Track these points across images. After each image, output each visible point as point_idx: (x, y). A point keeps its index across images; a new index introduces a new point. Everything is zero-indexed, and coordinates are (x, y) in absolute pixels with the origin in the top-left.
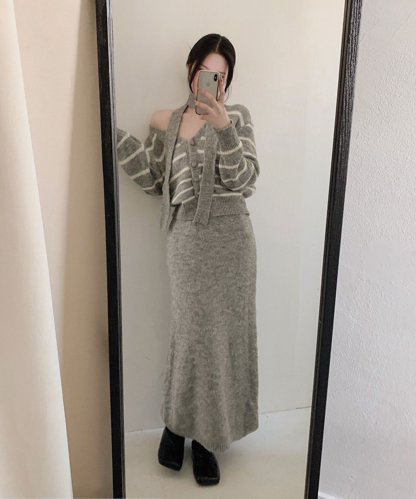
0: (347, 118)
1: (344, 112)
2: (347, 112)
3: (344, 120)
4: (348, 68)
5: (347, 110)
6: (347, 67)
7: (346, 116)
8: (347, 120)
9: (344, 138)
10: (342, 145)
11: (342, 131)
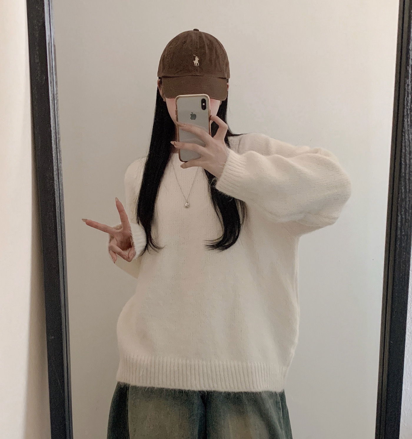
0: (408, 187)
1: (403, 179)
2: (407, 178)
3: (403, 191)
4: (408, 114)
5: (407, 175)
6: (405, 114)
7: (406, 183)
8: (408, 190)
9: (403, 217)
10: (401, 226)
11: (401, 206)
